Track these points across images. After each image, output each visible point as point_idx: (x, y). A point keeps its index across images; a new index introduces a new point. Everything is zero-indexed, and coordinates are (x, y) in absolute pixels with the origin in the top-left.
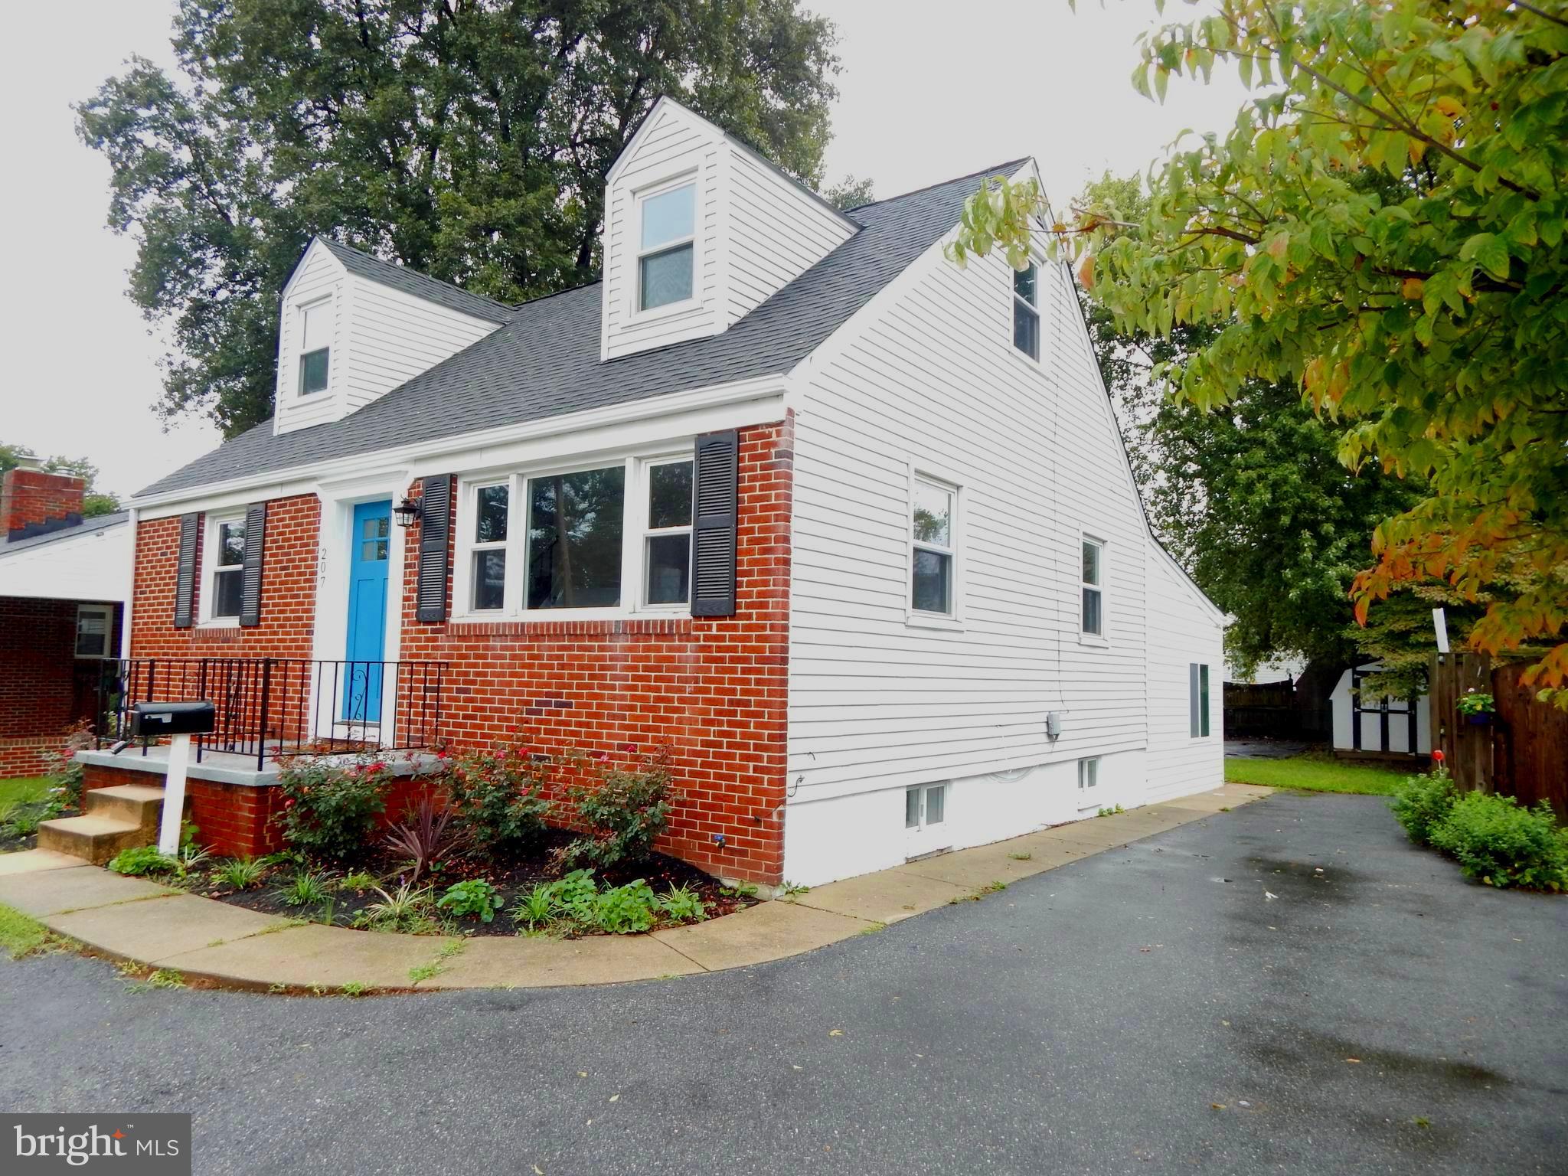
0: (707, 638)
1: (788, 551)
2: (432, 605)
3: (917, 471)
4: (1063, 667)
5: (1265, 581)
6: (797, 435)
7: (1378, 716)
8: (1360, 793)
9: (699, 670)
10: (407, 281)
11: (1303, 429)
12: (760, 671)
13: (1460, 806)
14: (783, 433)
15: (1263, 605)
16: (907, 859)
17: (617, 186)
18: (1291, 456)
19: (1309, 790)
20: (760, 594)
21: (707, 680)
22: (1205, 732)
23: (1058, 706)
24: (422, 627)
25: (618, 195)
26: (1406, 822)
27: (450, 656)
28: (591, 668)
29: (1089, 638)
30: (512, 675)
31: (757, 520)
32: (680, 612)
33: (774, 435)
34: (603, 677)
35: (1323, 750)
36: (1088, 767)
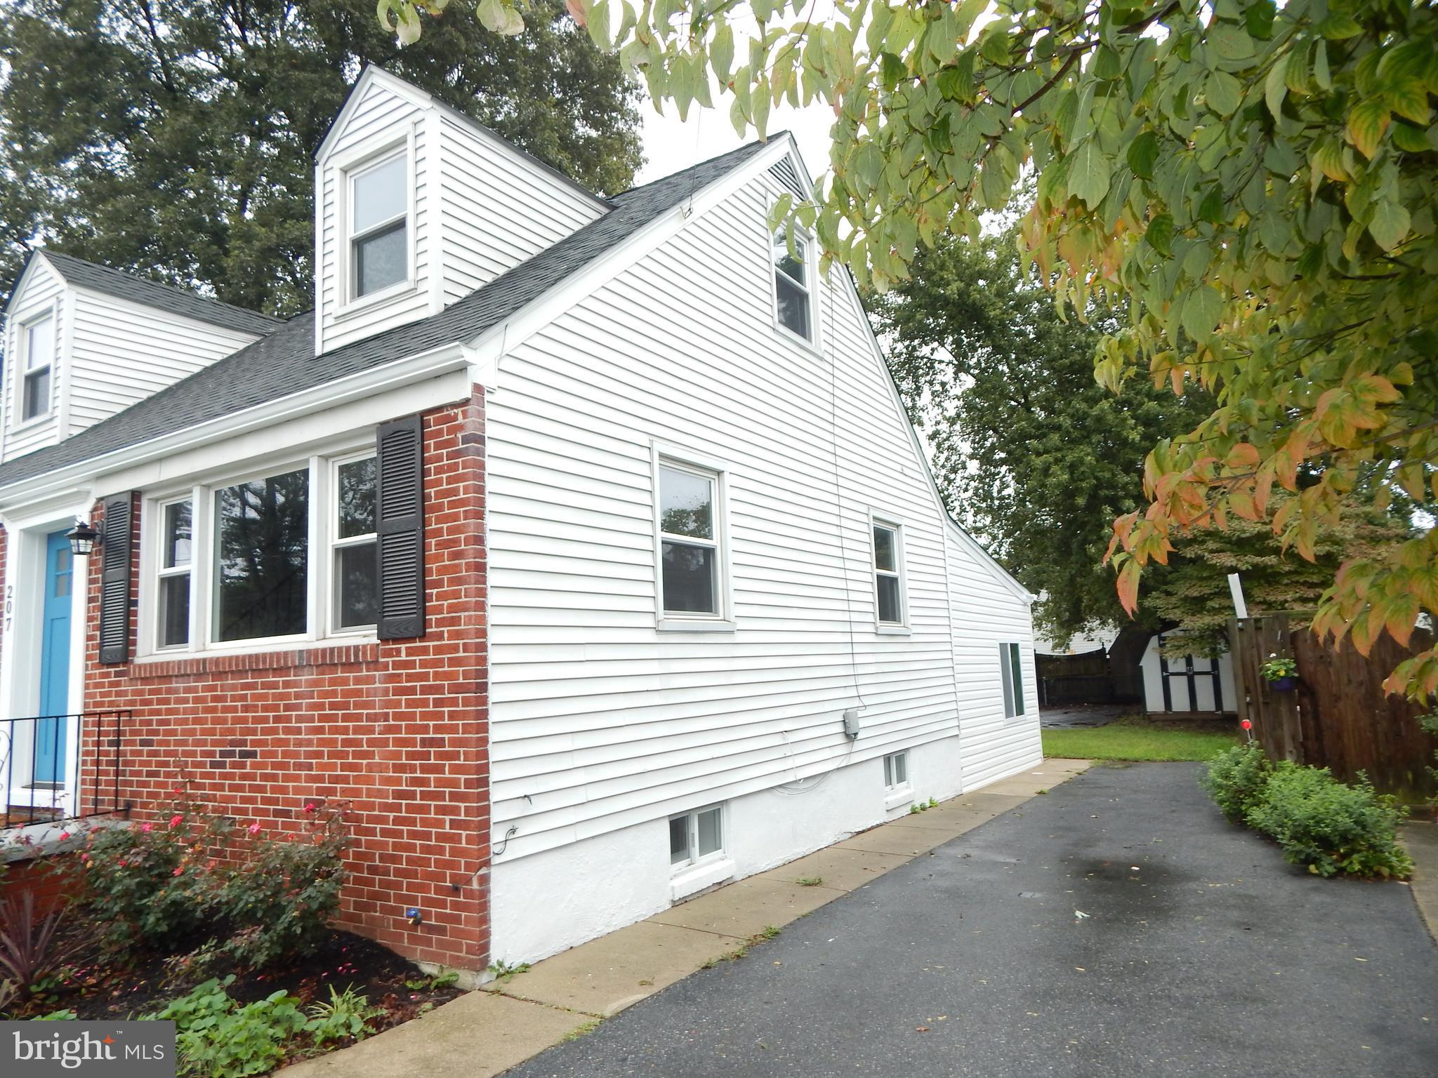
0: (397, 665)
1: (483, 554)
2: (115, 645)
3: (662, 456)
4: (858, 659)
5: (1073, 558)
6: (488, 415)
7: (1185, 679)
8: (1174, 761)
9: (388, 704)
10: (148, 293)
11: (1095, 411)
12: (454, 702)
13: (1274, 782)
14: (469, 414)
15: (1072, 579)
16: (673, 901)
17: (328, 166)
18: (1085, 438)
19: (1125, 760)
20: (452, 608)
21: (398, 716)
22: (1020, 711)
23: (856, 703)
24: (105, 670)
25: (329, 176)
26: (1221, 802)
27: (132, 703)
28: (275, 708)
29: (888, 627)
30: (196, 721)
31: (447, 519)
32: (366, 636)
33: (460, 417)
34: (288, 719)
35: (1138, 714)
36: (895, 764)
